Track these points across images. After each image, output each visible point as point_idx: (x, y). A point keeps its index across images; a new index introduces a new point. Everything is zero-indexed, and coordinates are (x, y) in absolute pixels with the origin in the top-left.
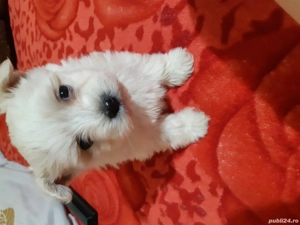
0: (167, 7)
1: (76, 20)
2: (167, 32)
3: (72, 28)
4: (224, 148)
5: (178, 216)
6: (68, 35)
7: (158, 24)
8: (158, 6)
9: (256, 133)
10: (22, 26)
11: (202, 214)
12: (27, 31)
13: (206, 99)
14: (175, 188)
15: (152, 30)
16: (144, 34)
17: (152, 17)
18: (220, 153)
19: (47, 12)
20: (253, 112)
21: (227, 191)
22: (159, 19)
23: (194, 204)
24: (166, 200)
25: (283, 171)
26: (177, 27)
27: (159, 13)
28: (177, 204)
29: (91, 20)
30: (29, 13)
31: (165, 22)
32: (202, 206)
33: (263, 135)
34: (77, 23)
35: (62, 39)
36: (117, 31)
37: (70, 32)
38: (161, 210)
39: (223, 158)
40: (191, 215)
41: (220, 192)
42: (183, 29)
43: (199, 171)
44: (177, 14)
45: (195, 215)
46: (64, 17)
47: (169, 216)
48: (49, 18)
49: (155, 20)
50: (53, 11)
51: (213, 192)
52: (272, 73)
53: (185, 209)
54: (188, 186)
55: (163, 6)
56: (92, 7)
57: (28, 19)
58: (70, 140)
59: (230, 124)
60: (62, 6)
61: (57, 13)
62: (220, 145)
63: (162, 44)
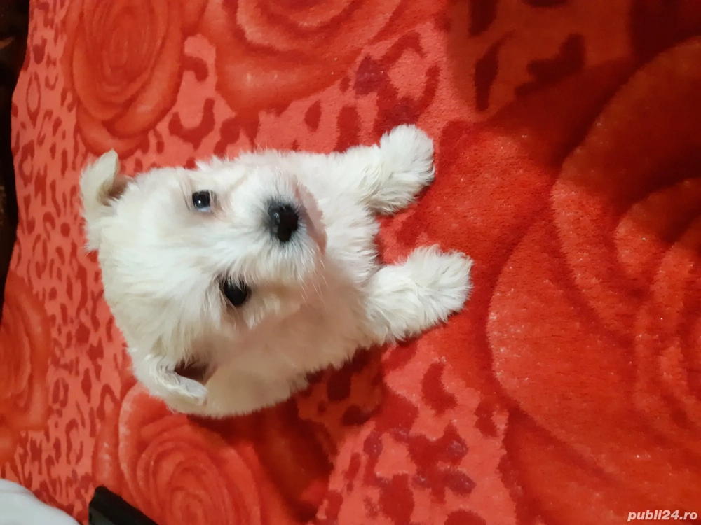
0: (367, 59)
1: (174, 110)
2: (368, 106)
3: (163, 127)
4: (501, 321)
5: (409, 506)
6: (153, 141)
7: (351, 92)
8: (350, 60)
9: (563, 276)
10: (41, 141)
11: (463, 487)
12: (53, 150)
13: (455, 225)
14: (398, 439)
15: (338, 107)
16: (323, 117)
17: (339, 82)
18: (493, 334)
19: (106, 104)
20: (553, 233)
21: (517, 416)
22: (352, 84)
23: (443, 466)
24: (378, 474)
25: (627, 343)
26: (387, 93)
27: (351, 73)
28: (405, 477)
29: (209, 105)
30: (60, 112)
31: (364, 88)
32: (463, 469)
33: (578, 276)
34: (176, 115)
35: (138, 154)
36: (265, 119)
37: (158, 135)
38: (368, 501)
39: (502, 343)
40: (439, 497)
41: (501, 422)
42: (400, 96)
43: (450, 384)
44: (387, 69)
45: (449, 494)
46: (145, 108)
47: (388, 512)
48: (108, 115)
49: (344, 87)
50: (121, 99)
51: (486, 427)
52: (578, 151)
53: (424, 486)
54: (428, 426)
55: (360, 59)
56: (212, 79)
57: (58, 124)
58: (208, 279)
59: (509, 268)
60: (144, 87)
61: (131, 102)
62: (493, 317)
63: (358, 129)
